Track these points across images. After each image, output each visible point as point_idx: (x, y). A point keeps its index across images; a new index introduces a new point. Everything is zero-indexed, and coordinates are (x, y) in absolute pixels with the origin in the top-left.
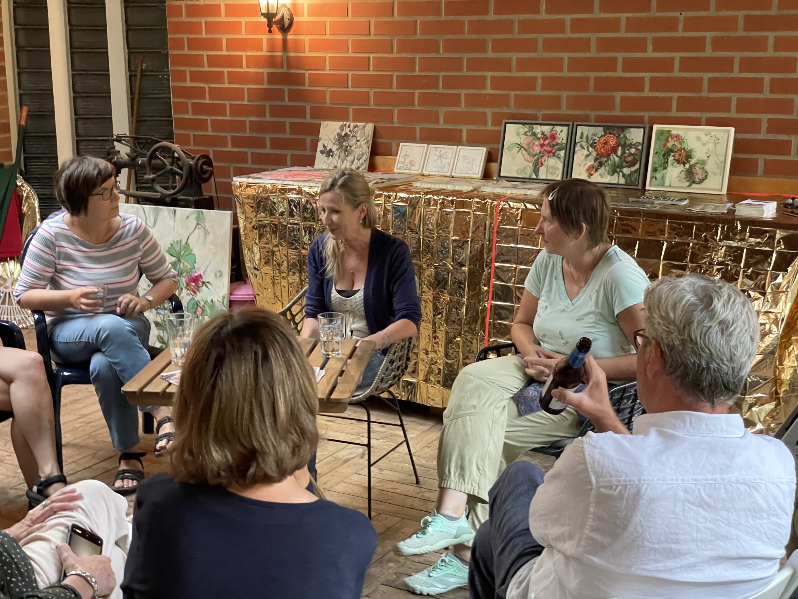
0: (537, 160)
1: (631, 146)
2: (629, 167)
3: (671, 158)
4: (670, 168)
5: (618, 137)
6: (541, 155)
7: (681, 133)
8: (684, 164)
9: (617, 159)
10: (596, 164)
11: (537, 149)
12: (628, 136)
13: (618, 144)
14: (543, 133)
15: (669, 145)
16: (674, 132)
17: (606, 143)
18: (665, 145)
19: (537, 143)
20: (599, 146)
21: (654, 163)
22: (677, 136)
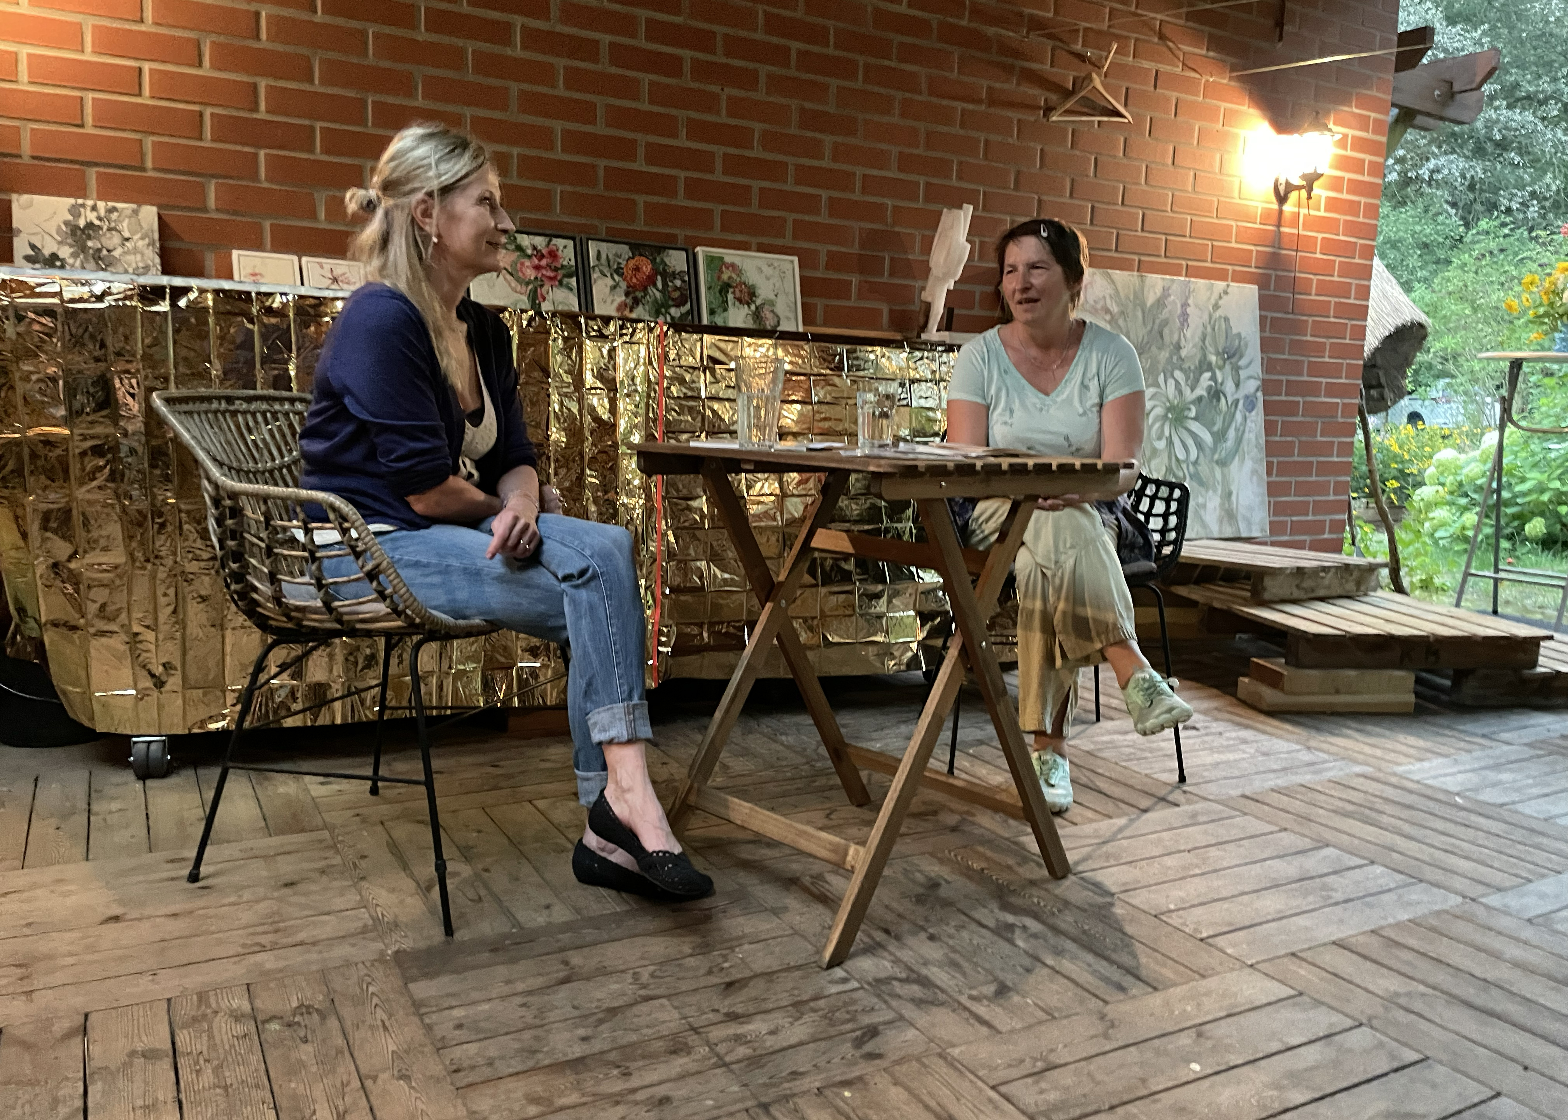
0: (534, 292)
1: (674, 275)
2: (677, 306)
3: (730, 296)
4: (732, 310)
5: (653, 261)
6: (539, 283)
7: (737, 261)
8: (749, 305)
9: (658, 295)
10: (629, 301)
11: (531, 274)
12: (666, 260)
13: (655, 272)
14: (534, 248)
15: (725, 277)
16: (728, 259)
17: (637, 269)
18: (719, 278)
19: (527, 263)
20: (628, 273)
21: (709, 303)
22: (733, 266)
